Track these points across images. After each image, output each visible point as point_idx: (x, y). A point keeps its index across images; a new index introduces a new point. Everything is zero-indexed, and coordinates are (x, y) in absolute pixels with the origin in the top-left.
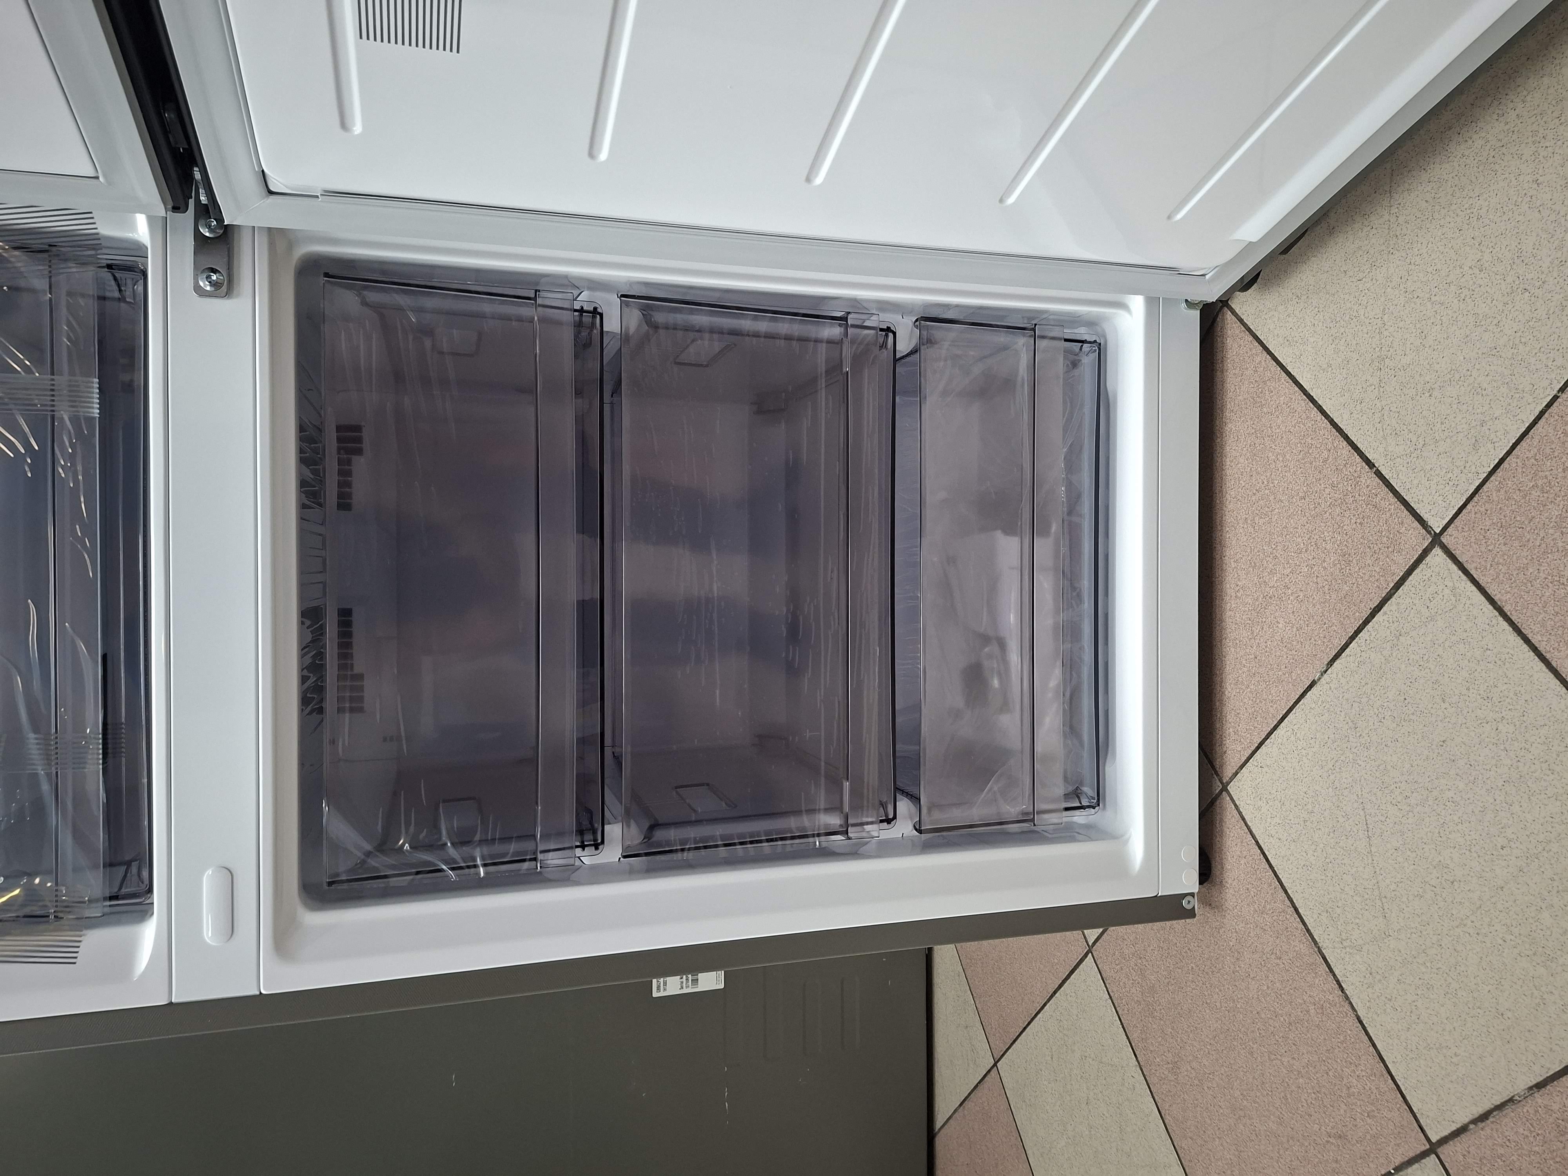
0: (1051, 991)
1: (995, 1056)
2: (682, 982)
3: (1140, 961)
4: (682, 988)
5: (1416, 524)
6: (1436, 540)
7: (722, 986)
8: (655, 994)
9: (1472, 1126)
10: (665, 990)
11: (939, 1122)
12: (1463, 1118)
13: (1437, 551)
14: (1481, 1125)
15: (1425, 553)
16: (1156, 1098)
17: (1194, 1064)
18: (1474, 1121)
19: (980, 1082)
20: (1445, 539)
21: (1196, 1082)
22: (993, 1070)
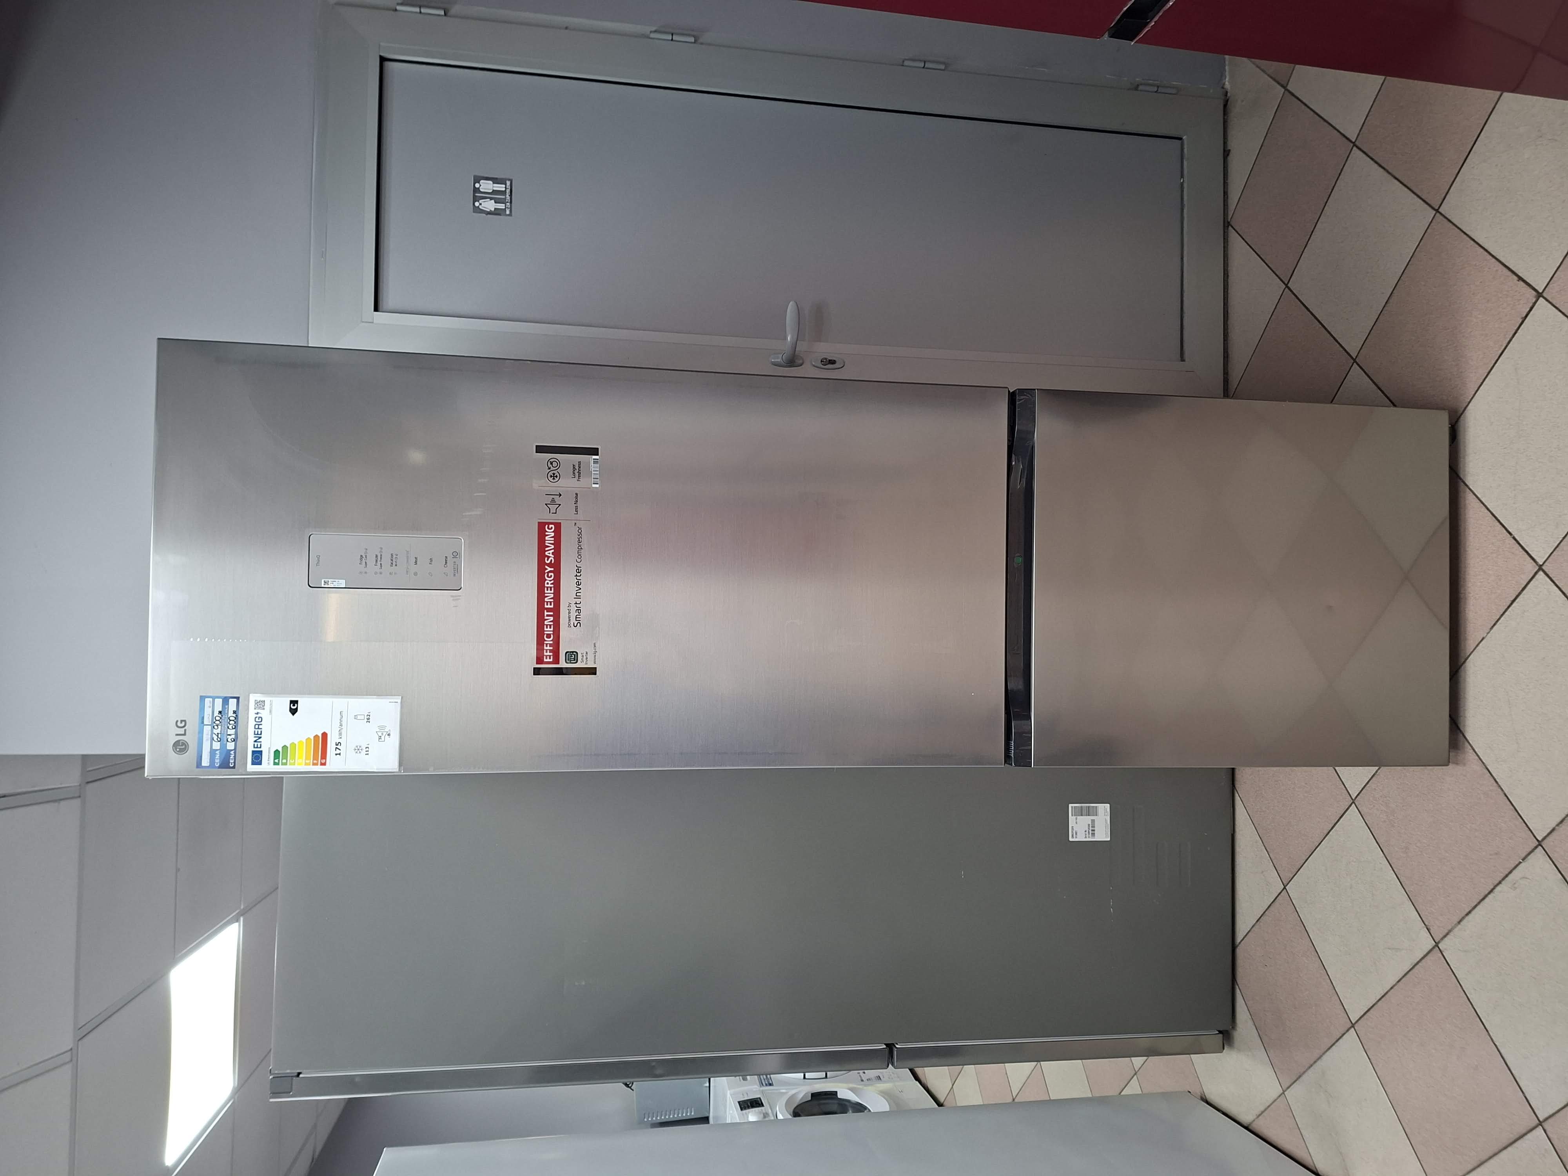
0: (1326, 832)
1: (1284, 882)
2: (1086, 834)
3: (1385, 799)
4: (1086, 837)
5: (1532, 561)
6: (1540, 568)
7: (1109, 839)
8: (1071, 839)
9: (1557, 827)
10: (1076, 837)
11: (1239, 937)
12: (1553, 825)
13: (1541, 573)
14: (1560, 825)
15: (1536, 573)
16: (1395, 870)
17: (1419, 844)
18: (1557, 825)
19: (1272, 903)
20: (1544, 567)
21: (1420, 853)
22: (1283, 892)
